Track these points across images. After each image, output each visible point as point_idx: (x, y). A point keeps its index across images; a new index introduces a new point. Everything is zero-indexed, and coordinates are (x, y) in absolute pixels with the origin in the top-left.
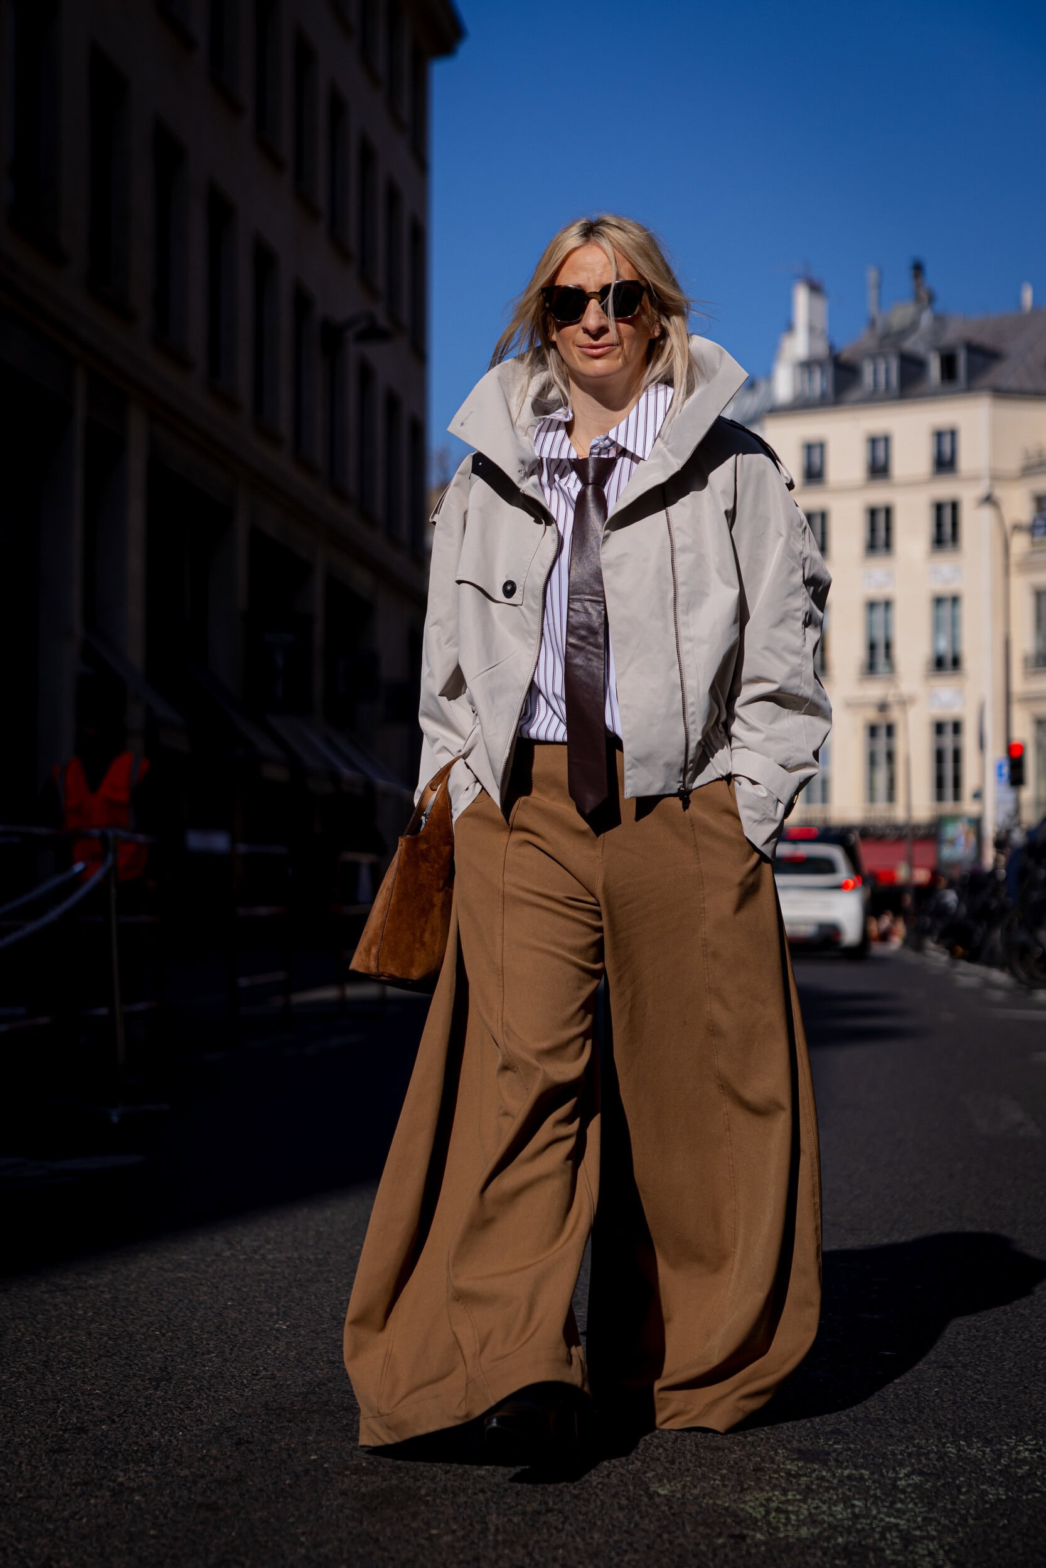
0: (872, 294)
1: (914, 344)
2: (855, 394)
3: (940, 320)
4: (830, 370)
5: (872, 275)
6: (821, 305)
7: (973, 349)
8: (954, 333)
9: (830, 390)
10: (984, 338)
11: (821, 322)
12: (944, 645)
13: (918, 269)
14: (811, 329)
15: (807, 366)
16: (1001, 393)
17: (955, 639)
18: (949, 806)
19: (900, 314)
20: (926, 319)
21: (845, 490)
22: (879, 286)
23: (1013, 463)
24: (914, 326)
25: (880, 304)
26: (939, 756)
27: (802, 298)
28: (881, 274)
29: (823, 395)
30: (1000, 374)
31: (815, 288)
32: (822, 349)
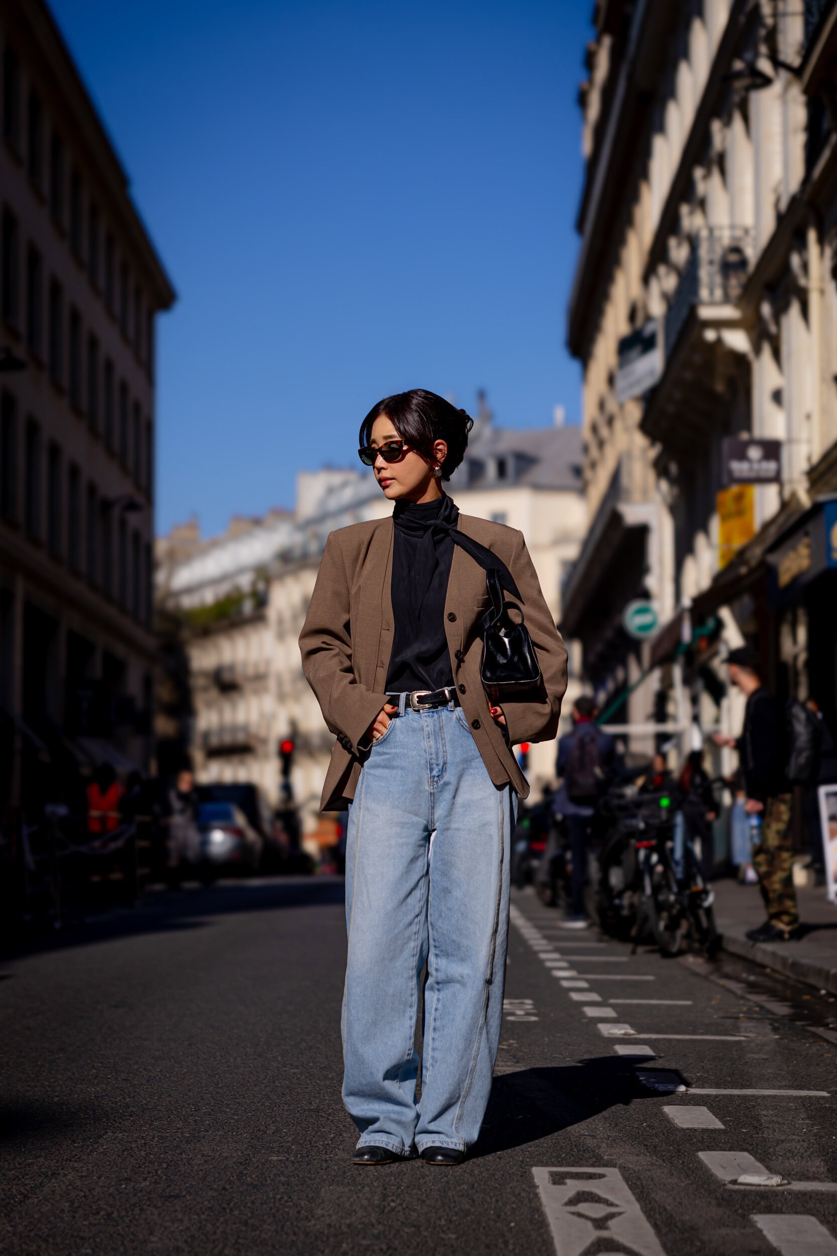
1: (479, 451)
3: (497, 434)
7: (518, 456)
8: (506, 445)
10: (527, 448)
13: (481, 395)
16: (538, 487)
20: (489, 431)
23: (545, 536)
30: (537, 474)
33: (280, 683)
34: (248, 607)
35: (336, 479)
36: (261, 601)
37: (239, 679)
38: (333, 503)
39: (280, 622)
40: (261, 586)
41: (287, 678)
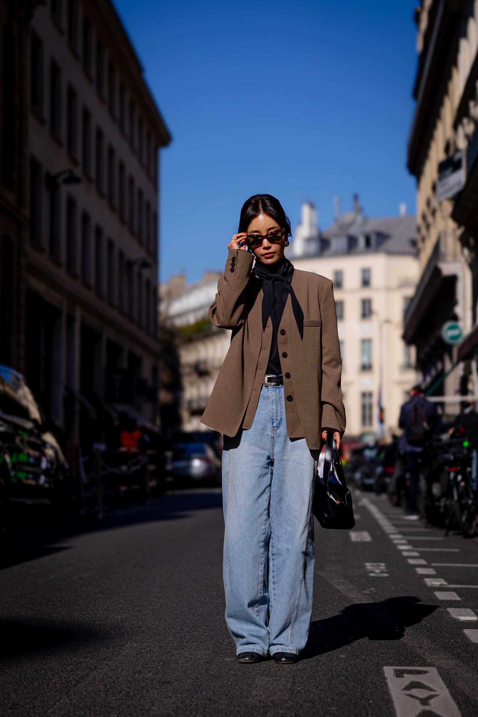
0: (336, 208)
1: (354, 231)
2: (328, 252)
3: (365, 220)
4: (318, 242)
5: (336, 200)
6: (315, 213)
8: (371, 227)
9: (318, 250)
10: (383, 229)
11: (315, 221)
12: (365, 360)
13: (356, 197)
14: (311, 225)
15: (309, 240)
16: (390, 253)
17: (370, 357)
18: (367, 429)
19: (348, 217)
20: (359, 219)
22: (339, 204)
23: (394, 282)
24: (354, 222)
25: (339, 212)
26: (364, 407)
27: (306, 209)
28: (340, 199)
29: (315, 252)
30: (389, 245)
31: (312, 206)
32: (315, 233)
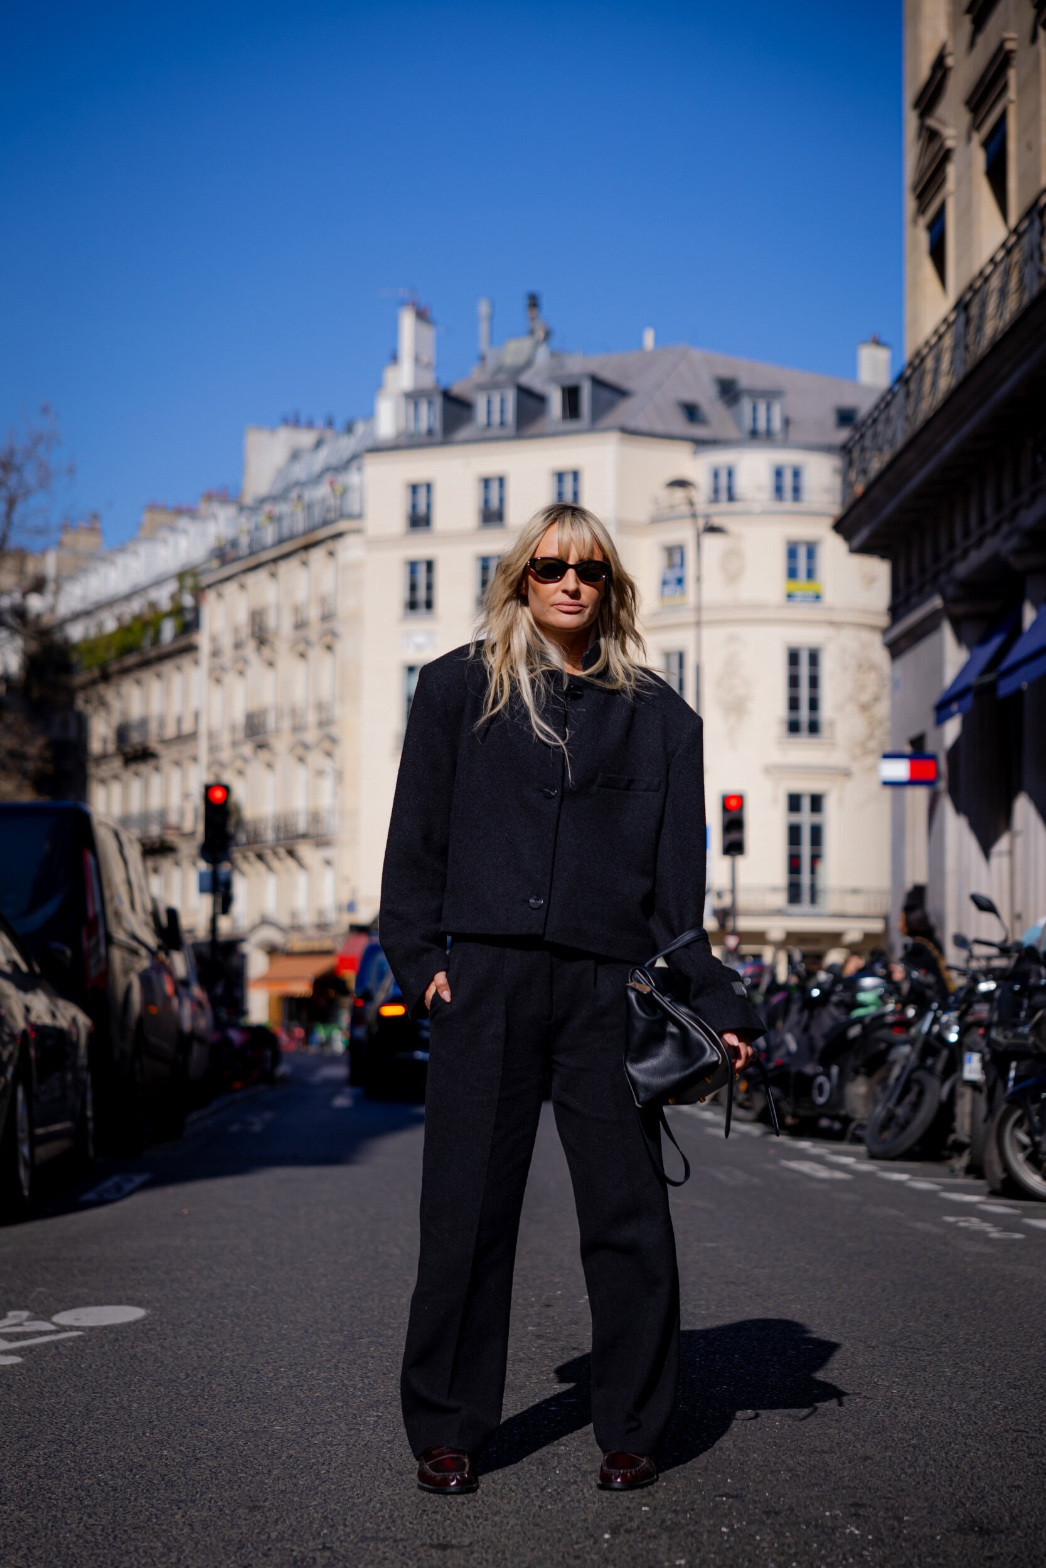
0: (484, 328)
1: (532, 379)
2: (464, 433)
3: (559, 357)
4: (438, 401)
5: (484, 308)
6: (429, 334)
7: (597, 382)
8: (578, 365)
9: (438, 425)
10: (610, 373)
11: (428, 355)
13: (533, 302)
14: (417, 360)
15: (414, 397)
16: (628, 433)
19: (514, 351)
20: (543, 356)
21: (455, 537)
22: (491, 318)
23: (641, 509)
24: (529, 364)
25: (491, 341)
27: (407, 322)
28: (493, 305)
29: (430, 432)
30: (625, 412)
31: (422, 316)
32: (428, 381)
33: (213, 749)
34: (168, 630)
35: (306, 438)
36: (189, 624)
37: (154, 745)
38: (299, 471)
39: (215, 654)
40: (188, 600)
41: (225, 738)
